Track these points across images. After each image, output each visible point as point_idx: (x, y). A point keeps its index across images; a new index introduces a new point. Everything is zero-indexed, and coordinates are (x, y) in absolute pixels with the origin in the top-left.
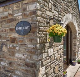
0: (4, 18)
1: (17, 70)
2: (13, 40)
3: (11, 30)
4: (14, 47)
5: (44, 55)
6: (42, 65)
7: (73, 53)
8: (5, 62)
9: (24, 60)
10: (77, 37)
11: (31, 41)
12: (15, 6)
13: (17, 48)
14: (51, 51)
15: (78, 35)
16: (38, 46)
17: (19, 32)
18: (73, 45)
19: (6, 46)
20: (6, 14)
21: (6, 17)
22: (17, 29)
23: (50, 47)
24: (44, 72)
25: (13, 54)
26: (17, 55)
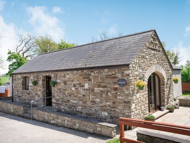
0: (109, 75)
1: (118, 106)
2: (116, 89)
3: (115, 83)
4: (117, 93)
5: (134, 97)
6: (133, 103)
7: (162, 99)
8: (110, 102)
9: (123, 100)
10: (166, 83)
11: (127, 89)
12: (117, 70)
13: (119, 94)
14: (138, 95)
15: (167, 80)
16: (131, 92)
17: (119, 85)
18: (162, 91)
19: (111, 92)
20: (110, 73)
21: (111, 75)
22: (119, 83)
23: (137, 93)
24: (134, 107)
25: (116, 97)
26: (118, 97)
